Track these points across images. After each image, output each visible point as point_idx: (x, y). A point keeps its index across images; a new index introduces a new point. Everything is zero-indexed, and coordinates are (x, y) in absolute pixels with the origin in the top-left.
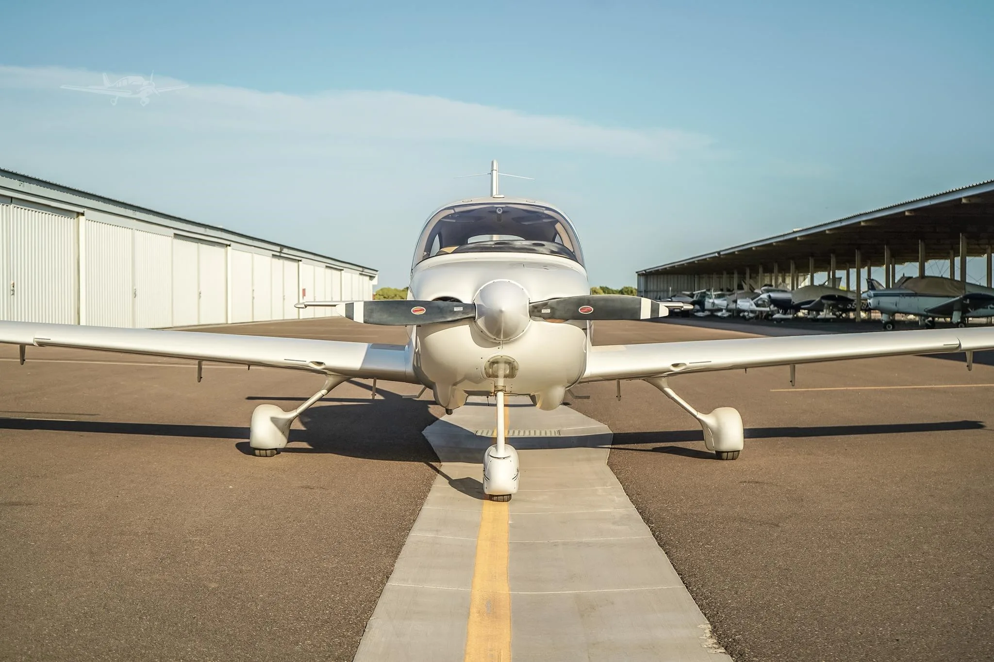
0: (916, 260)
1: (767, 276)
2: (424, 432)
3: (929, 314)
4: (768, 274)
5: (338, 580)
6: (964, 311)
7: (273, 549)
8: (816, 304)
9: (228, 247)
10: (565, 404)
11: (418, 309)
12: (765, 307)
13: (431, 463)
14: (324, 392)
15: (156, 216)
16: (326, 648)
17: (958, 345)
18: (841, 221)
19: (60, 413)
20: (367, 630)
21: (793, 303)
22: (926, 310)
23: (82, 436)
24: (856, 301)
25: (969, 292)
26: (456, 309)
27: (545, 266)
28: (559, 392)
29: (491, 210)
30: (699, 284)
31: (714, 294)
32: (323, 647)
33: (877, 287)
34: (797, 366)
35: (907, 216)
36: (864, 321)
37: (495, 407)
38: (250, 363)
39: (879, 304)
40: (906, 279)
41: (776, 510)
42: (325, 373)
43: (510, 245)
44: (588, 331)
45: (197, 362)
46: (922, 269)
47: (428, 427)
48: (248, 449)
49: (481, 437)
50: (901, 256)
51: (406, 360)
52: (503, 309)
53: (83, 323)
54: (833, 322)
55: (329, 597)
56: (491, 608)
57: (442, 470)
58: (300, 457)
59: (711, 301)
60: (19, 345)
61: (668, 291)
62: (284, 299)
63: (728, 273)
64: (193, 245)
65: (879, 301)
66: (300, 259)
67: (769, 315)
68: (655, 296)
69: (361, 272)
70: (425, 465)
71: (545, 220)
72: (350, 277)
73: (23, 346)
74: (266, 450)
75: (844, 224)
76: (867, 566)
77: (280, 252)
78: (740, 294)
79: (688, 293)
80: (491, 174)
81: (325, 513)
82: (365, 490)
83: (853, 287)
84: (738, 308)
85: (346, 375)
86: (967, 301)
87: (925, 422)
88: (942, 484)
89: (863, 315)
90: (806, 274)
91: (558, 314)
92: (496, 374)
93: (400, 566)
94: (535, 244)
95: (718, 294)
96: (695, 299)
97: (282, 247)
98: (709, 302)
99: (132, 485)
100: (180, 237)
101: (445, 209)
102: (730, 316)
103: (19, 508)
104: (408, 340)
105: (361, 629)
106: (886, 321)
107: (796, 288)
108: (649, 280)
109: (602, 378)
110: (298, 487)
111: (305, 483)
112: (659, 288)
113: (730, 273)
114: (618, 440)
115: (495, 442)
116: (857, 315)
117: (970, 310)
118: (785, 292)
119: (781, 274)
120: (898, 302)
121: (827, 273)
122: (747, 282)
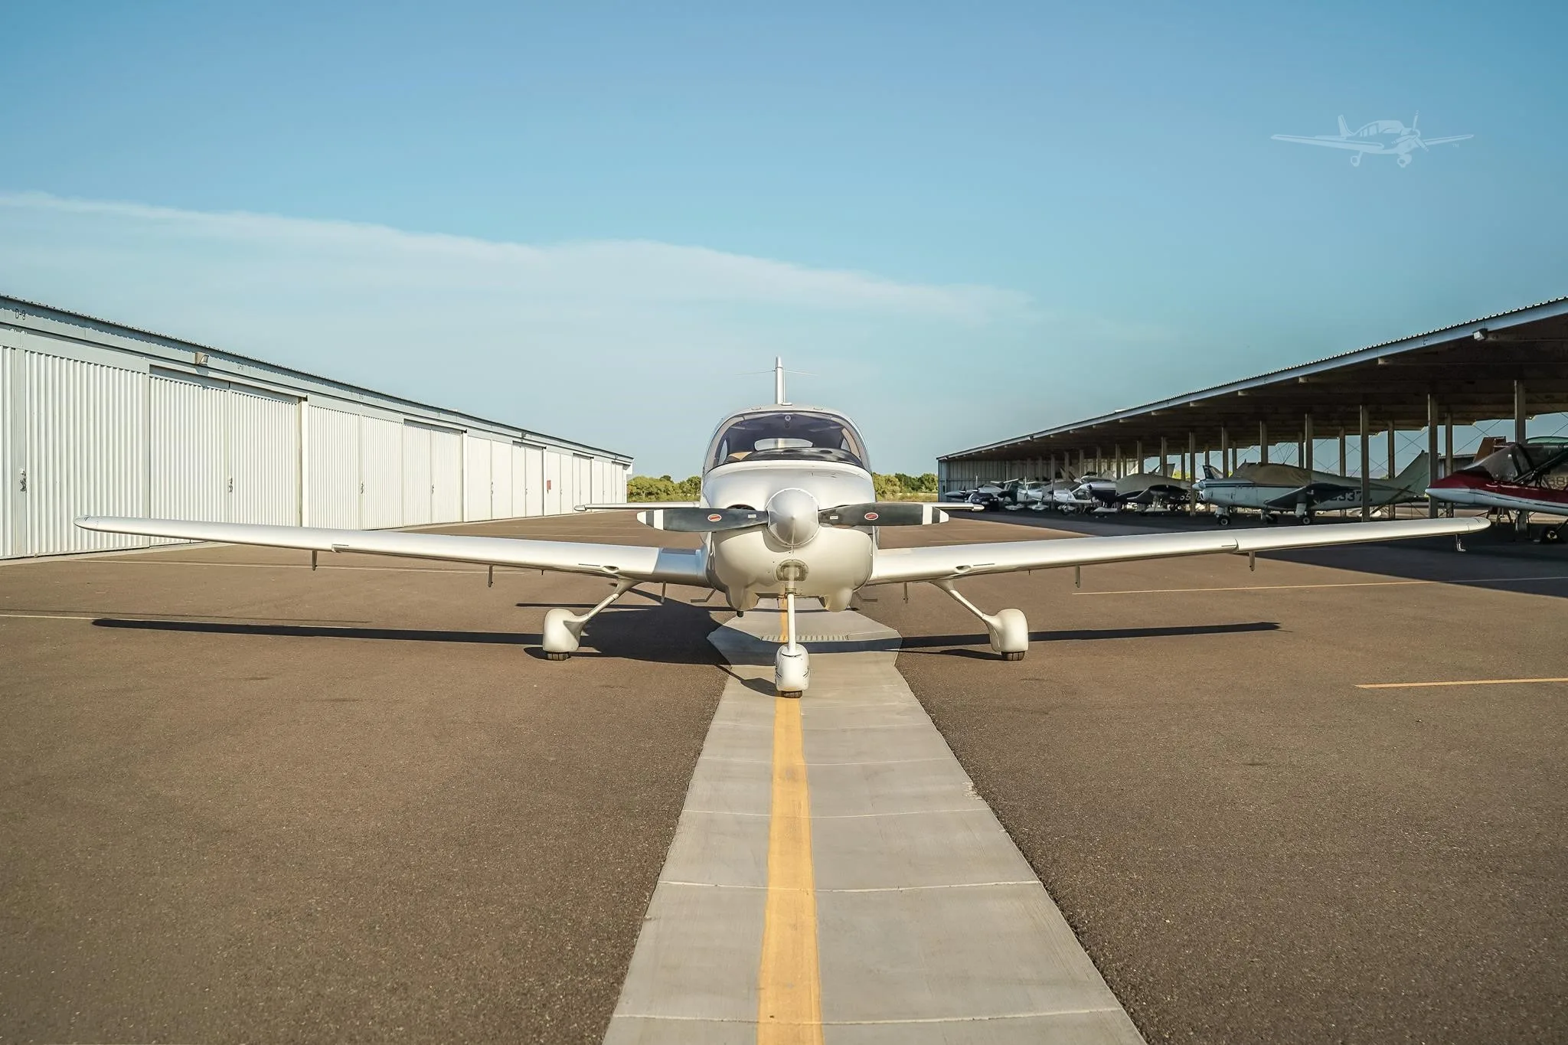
0: (1258, 443)
1: (1090, 462)
2: (708, 638)
3: (1269, 507)
4: (1092, 460)
5: (657, 755)
6: (1309, 502)
8: (1144, 495)
9: (465, 434)
10: (854, 609)
11: (713, 517)
12: (1086, 499)
13: (721, 665)
14: (615, 596)
15: (385, 399)
16: (660, 798)
17: (1235, 547)
20: (690, 787)
21: (1118, 494)
22: (1268, 502)
24: (1191, 491)
25: (1316, 481)
26: (749, 516)
27: (833, 474)
28: (846, 595)
29: (780, 417)
30: (1011, 470)
31: (1027, 483)
32: (657, 797)
33: (1215, 475)
34: (1081, 568)
35: (1242, 396)
36: (1200, 514)
37: (786, 613)
38: (543, 568)
39: (1215, 495)
40: (1247, 466)
41: (1048, 701)
42: (617, 578)
43: (799, 453)
44: (874, 535)
45: (488, 567)
46: (1265, 453)
47: (712, 633)
48: (542, 654)
49: (768, 643)
50: (1242, 437)
51: (698, 564)
52: (794, 516)
53: (305, 524)
54: (1165, 516)
56: (791, 775)
57: (733, 671)
58: (592, 661)
59: (1024, 492)
60: (310, 551)
61: (974, 480)
62: (526, 493)
63: (1044, 459)
64: (425, 432)
65: (1213, 492)
66: (545, 446)
67: (1092, 508)
68: (959, 486)
69: (614, 461)
70: (716, 667)
71: (832, 427)
72: (602, 466)
73: (315, 551)
74: (559, 653)
75: (1171, 404)
77: (522, 438)
78: (1058, 483)
79: (998, 481)
80: (776, 371)
81: (631, 707)
83: (1188, 475)
84: (1055, 500)
85: (636, 578)
86: (1313, 491)
89: (1200, 507)
90: (1135, 460)
91: (844, 521)
92: (786, 577)
93: (708, 745)
94: (822, 452)
95: (1033, 484)
96: (1005, 489)
97: (526, 432)
98: (1022, 493)
99: (441, 685)
100: (410, 422)
101: (735, 417)
102: (1045, 510)
103: (348, 704)
104: (702, 545)
105: (685, 786)
106: (1220, 515)
107: (1122, 476)
108: (952, 468)
109: (889, 581)
110: (600, 686)
111: (604, 683)
112: (964, 477)
113: (1046, 458)
114: (907, 644)
115: (786, 644)
116: (1193, 507)
117: (1315, 502)
118: (1109, 481)
119: (1105, 460)
120: (1236, 493)
121: (1158, 459)
122: (1065, 468)
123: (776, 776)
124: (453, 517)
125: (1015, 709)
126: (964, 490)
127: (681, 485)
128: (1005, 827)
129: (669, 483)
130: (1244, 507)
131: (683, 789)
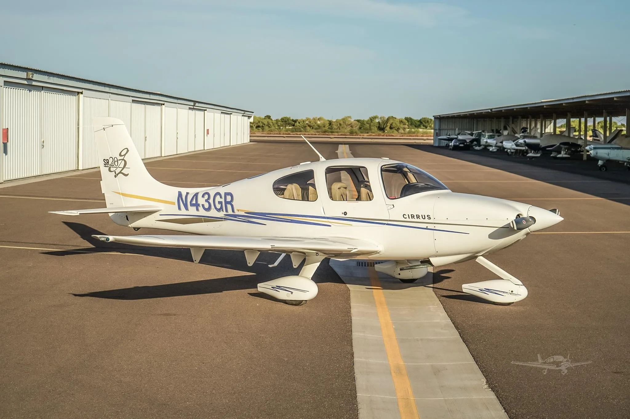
4: (526, 121)
8: (557, 147)
9: (163, 106)
12: (522, 147)
15: (122, 90)
21: (541, 146)
22: (628, 159)
30: (477, 124)
31: (487, 134)
33: (599, 135)
39: (597, 154)
56: (399, 370)
59: (485, 139)
61: (455, 130)
64: (143, 106)
65: (597, 152)
66: (206, 109)
67: (524, 153)
68: (446, 133)
69: (243, 114)
72: (236, 118)
77: (194, 106)
79: (469, 132)
84: (504, 146)
90: (551, 120)
95: (490, 135)
96: (474, 137)
97: (195, 102)
98: (483, 140)
100: (135, 102)
102: (497, 152)
106: (601, 165)
107: (543, 133)
108: (442, 123)
112: (449, 128)
113: (499, 120)
118: (535, 137)
119: (533, 120)
120: (609, 153)
121: (565, 120)
122: (510, 126)
123: (392, 371)
126: (449, 136)
127: (277, 121)
128: (504, 409)
129: (270, 121)
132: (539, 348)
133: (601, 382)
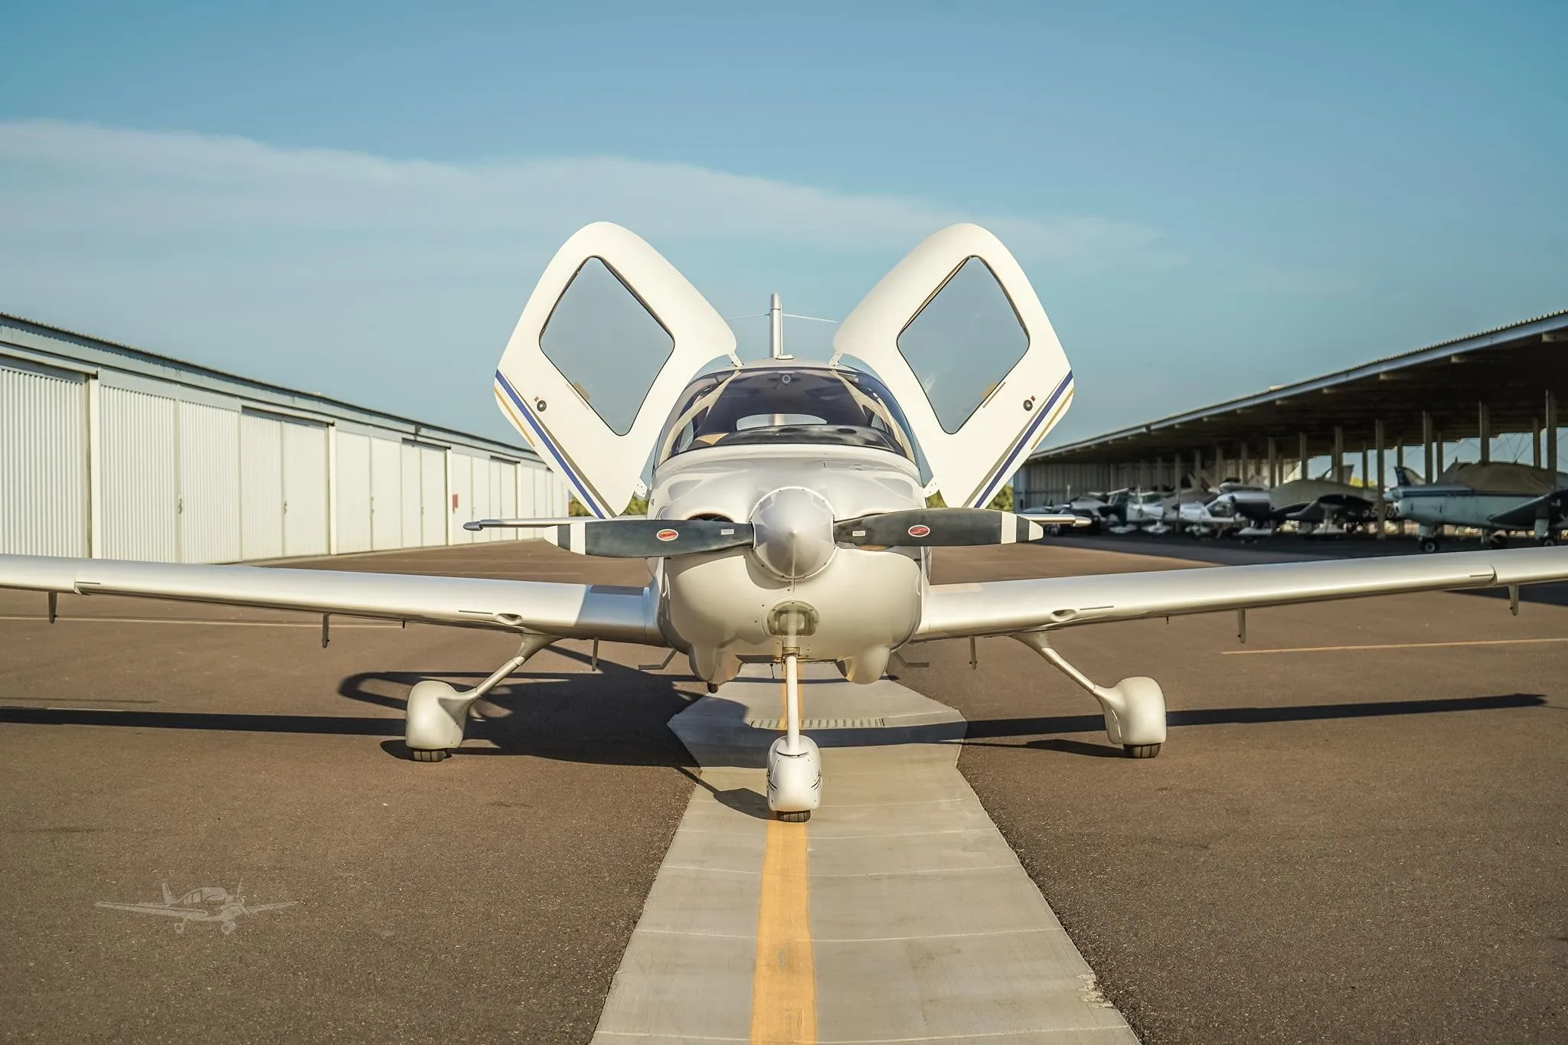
0: (1475, 435)
1: (1231, 464)
2: (670, 724)
3: (1496, 525)
4: (1233, 461)
5: (563, 926)
6: (1553, 518)
7: (464, 888)
8: (1309, 511)
9: (331, 428)
10: (892, 678)
11: (666, 533)
12: (1226, 516)
13: (685, 768)
14: (519, 660)
15: (214, 378)
16: (559, 1008)
17: (1492, 577)
18: (1347, 372)
19: (96, 700)
20: (612, 986)
21: (1273, 508)
22: (1491, 518)
23: (139, 734)
24: (1377, 504)
25: (1562, 487)
26: (723, 532)
27: (858, 464)
28: (880, 657)
29: (774, 378)
30: (1117, 475)
31: (1141, 495)
32: (555, 1006)
33: (1413, 481)
34: (1247, 611)
35: (1455, 365)
36: (1391, 538)
37: (784, 684)
38: (405, 618)
39: (1412, 508)
40: (1460, 467)
41: (1206, 826)
42: (520, 632)
43: (805, 433)
44: (923, 562)
46: (1485, 449)
47: (676, 716)
48: (404, 751)
49: (760, 730)
50: (1449, 429)
51: (646, 609)
52: (795, 532)
54: (1340, 539)
55: (555, 947)
56: (786, 960)
57: (702, 778)
58: (483, 762)
59: (1137, 507)
60: (47, 593)
61: (1064, 491)
62: (422, 513)
63: (1165, 460)
64: (274, 425)
65: (1413, 505)
66: (448, 445)
67: (1233, 530)
70: (676, 771)
72: (531, 473)
73: (53, 593)
74: (431, 751)
75: (1352, 377)
76: (1328, 898)
77: (416, 434)
78: (1185, 494)
79: (1098, 494)
80: (771, 315)
81: (533, 839)
82: (588, 807)
83: (1373, 480)
84: (1182, 519)
85: (549, 636)
86: (1556, 502)
87: (1458, 697)
88: (1463, 786)
89: (1390, 527)
90: (1295, 460)
91: (877, 537)
92: (784, 629)
93: (650, 907)
94: (841, 431)
95: (1149, 496)
96: (1110, 503)
97: (420, 426)
98: (1133, 509)
99: (236, 804)
100: (251, 411)
102: (1167, 533)
104: (650, 579)
105: (604, 985)
106: (1424, 538)
107: (1277, 484)
108: (1033, 474)
109: (946, 634)
110: (487, 804)
111: (496, 798)
112: (1050, 487)
113: (1169, 460)
114: (975, 731)
115: (784, 734)
116: (1381, 527)
117: (1563, 517)
118: (1258, 490)
119: (1253, 461)
120: (1443, 505)
121: (1329, 459)
122: (1196, 474)
123: (761, 963)
124: (315, 548)
125: (1154, 840)
126: (1051, 505)
130: (1457, 524)
131: (601, 990)
132: (1286, 883)
133: (1516, 968)
